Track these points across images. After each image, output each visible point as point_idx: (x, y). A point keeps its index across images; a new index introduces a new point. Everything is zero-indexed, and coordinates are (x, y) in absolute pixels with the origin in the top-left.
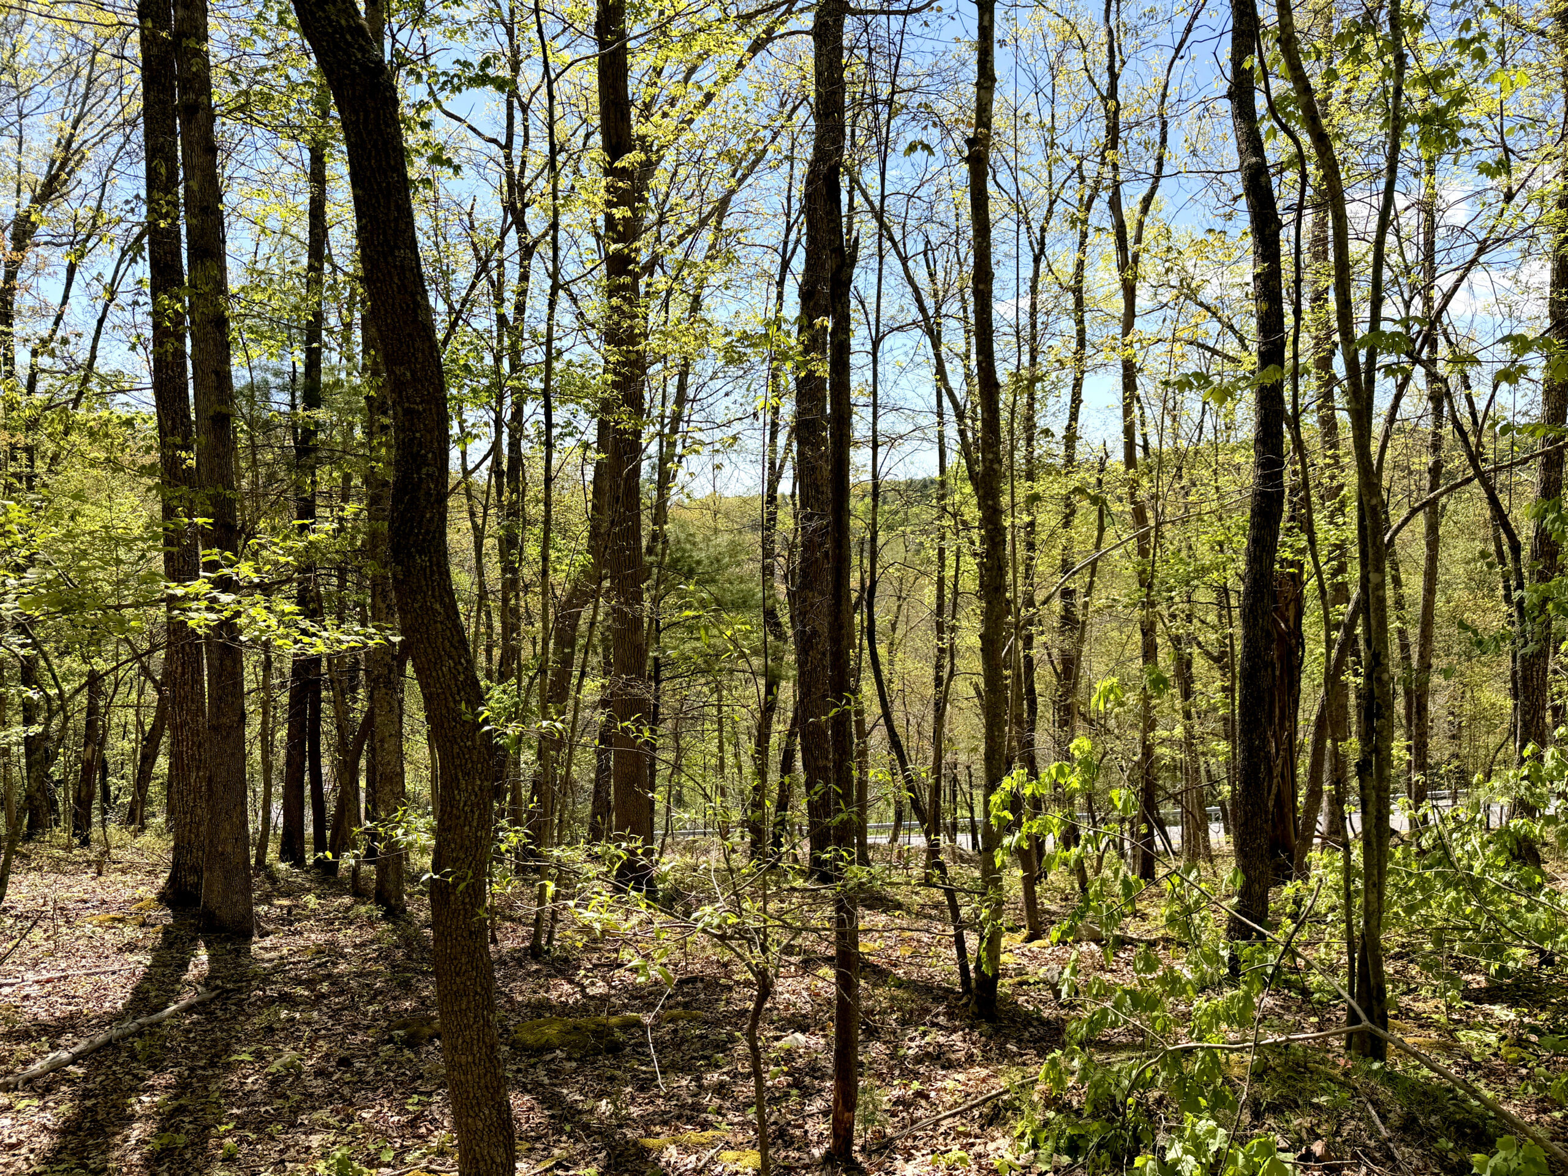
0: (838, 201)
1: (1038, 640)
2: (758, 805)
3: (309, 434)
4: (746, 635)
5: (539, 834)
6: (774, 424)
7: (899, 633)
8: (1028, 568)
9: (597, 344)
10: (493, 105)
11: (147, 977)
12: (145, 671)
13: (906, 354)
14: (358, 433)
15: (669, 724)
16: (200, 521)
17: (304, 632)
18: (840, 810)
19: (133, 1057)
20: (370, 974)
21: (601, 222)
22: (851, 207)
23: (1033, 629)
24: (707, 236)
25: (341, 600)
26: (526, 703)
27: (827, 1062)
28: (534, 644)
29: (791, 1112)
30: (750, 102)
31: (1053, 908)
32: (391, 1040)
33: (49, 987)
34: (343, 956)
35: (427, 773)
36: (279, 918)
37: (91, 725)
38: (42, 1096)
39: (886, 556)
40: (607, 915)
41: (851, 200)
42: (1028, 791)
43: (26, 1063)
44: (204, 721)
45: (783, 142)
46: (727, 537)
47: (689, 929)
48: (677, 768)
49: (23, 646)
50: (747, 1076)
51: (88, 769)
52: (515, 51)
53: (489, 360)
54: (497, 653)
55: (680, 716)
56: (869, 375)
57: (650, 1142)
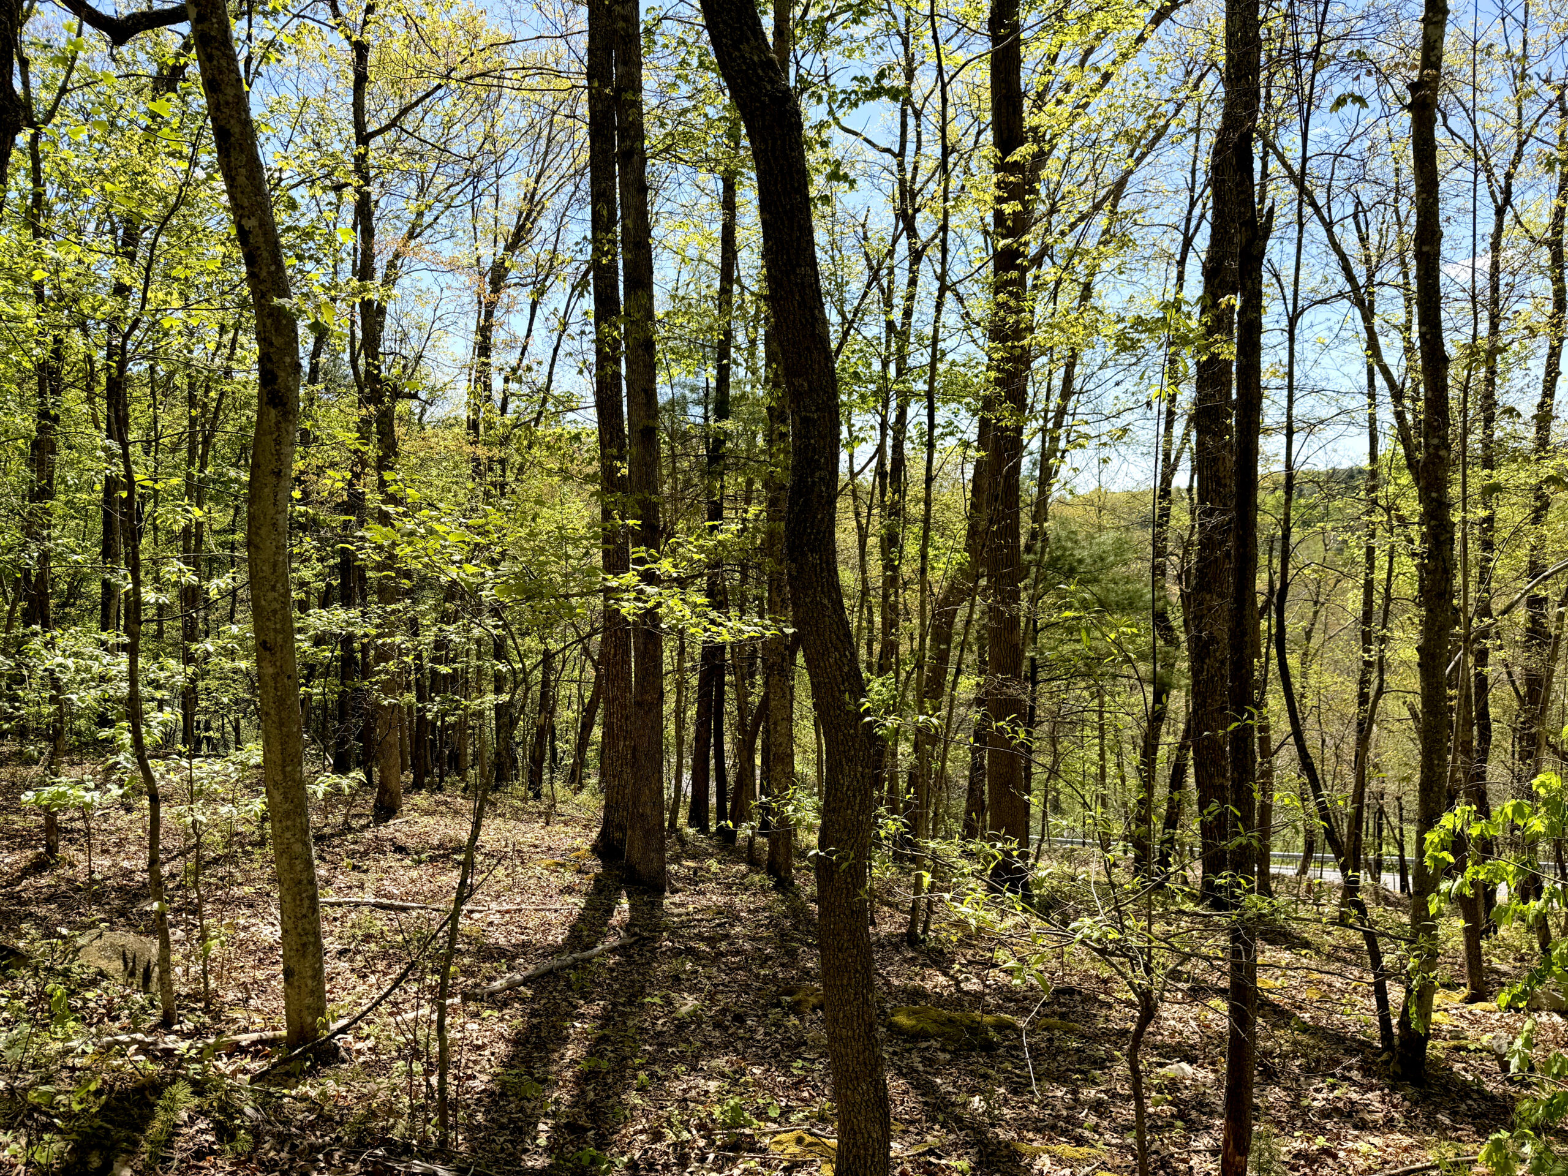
0: (1251, 170)
1: (1494, 656)
2: (1143, 820)
3: (719, 443)
4: (1132, 639)
5: (915, 824)
6: (1170, 414)
7: (1315, 643)
8: (1484, 570)
9: (980, 342)
10: (888, 115)
11: (581, 918)
12: (586, 651)
13: (1330, 329)
14: (760, 441)
15: (1046, 727)
16: (631, 522)
17: (713, 622)
18: (1238, 834)
19: (569, 986)
20: (761, 939)
21: (989, 219)
22: (1265, 174)
23: (1489, 643)
24: (1101, 221)
25: (743, 594)
26: (903, 696)
27: (1218, 1098)
28: (912, 639)
29: (1175, 1144)
30: (1151, 76)
31: (1504, 968)
32: (778, 1004)
33: (507, 917)
34: (739, 919)
35: (813, 756)
36: (687, 878)
37: (544, 695)
38: (500, 1010)
39: (1300, 556)
40: (982, 913)
41: (1265, 166)
42: (1475, 831)
43: (491, 979)
44: (631, 697)
45: (1189, 114)
46: (1113, 535)
47: (1068, 939)
48: (1053, 772)
49: (496, 627)
50: (1128, 1099)
51: (541, 733)
52: (910, 60)
53: (877, 366)
54: (877, 647)
55: (1057, 720)
56: (1284, 356)
57: (1024, 1147)
